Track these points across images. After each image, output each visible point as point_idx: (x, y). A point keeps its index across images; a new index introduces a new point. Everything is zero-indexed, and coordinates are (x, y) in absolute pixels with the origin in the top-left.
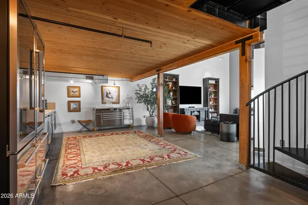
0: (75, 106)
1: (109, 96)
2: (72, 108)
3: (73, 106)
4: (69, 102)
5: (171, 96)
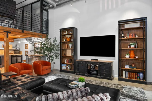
2: (26, 54)
5: (70, 48)
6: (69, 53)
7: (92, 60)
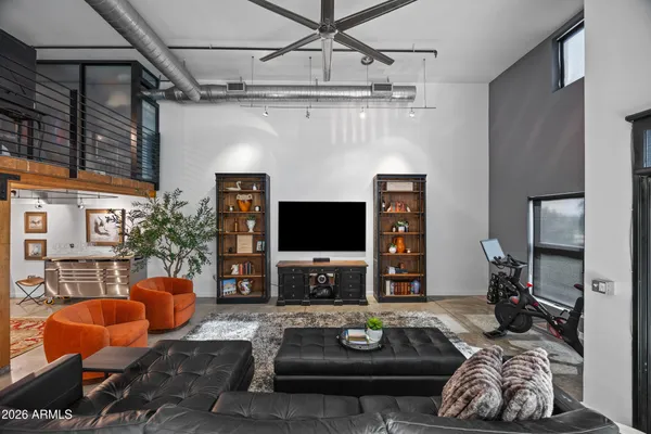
0: (36, 250)
1: (101, 229)
2: (31, 253)
3: (33, 249)
4: (27, 242)
5: (251, 231)
6: (245, 245)
7: (315, 260)
